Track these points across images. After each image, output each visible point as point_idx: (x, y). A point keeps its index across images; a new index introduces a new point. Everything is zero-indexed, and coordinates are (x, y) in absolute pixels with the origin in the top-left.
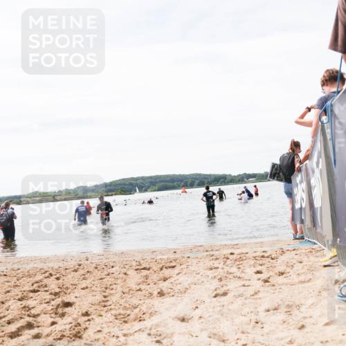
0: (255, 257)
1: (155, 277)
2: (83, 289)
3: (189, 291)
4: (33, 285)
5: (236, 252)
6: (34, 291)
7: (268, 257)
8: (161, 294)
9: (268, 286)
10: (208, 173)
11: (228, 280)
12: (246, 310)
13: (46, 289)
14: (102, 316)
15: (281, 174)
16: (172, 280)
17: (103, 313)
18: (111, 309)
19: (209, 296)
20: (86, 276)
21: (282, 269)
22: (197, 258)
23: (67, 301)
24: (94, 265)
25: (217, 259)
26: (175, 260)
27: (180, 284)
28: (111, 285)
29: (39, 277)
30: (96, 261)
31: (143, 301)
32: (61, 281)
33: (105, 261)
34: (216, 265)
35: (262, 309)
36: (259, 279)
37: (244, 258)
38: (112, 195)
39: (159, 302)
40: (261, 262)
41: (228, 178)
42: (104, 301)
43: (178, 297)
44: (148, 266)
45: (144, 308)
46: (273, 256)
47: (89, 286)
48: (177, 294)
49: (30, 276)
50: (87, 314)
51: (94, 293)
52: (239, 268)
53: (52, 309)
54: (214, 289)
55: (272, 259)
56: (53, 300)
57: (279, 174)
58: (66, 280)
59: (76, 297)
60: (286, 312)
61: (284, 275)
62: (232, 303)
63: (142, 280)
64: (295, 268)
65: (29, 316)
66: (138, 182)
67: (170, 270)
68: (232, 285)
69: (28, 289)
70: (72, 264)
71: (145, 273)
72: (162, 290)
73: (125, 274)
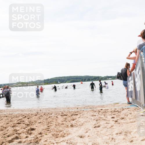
0: (111, 111)
1: (69, 119)
2: (39, 123)
3: (84, 125)
4: (18, 121)
5: (104, 109)
6: (19, 123)
7: (117, 111)
8: (72, 126)
9: (117, 124)
10: (92, 76)
11: (100, 121)
12: (108, 133)
13: (24, 123)
14: (47, 134)
15: (122, 77)
16: (77, 120)
17: (47, 133)
18: (51, 132)
19: (92, 127)
20: (41, 118)
21: (123, 116)
22: (87, 111)
23: (32, 128)
24: (44, 113)
25: (95, 112)
26: (78, 112)
27: (80, 122)
28: (51, 122)
29: (21, 118)
30: (44, 111)
31: (64, 129)
32: (30, 119)
33: (48, 111)
34: (95, 114)
35: (114, 133)
36: (113, 121)
37: (107, 111)
38: (51, 84)
39: (71, 129)
40: (114, 113)
41: (100, 78)
42: (48, 128)
43: (79, 127)
44: (66, 114)
45: (65, 132)
46: (119, 111)
47: (42, 122)
48: (78, 126)
49: (17, 117)
50: (41, 134)
51: (44, 125)
52: (105, 116)
53: (26, 131)
54: (94, 124)
55: (119, 112)
56: (27, 127)
57: (121, 77)
58: (32, 119)
59: (36, 126)
60: (125, 135)
61: (124, 119)
62: (102, 130)
63: (64, 120)
64: (128, 116)
65: (16, 134)
66: (62, 79)
67: (75, 116)
68: (102, 123)
69: (16, 122)
70: (34, 112)
71: (65, 117)
72: (72, 124)
73: (57, 117)
